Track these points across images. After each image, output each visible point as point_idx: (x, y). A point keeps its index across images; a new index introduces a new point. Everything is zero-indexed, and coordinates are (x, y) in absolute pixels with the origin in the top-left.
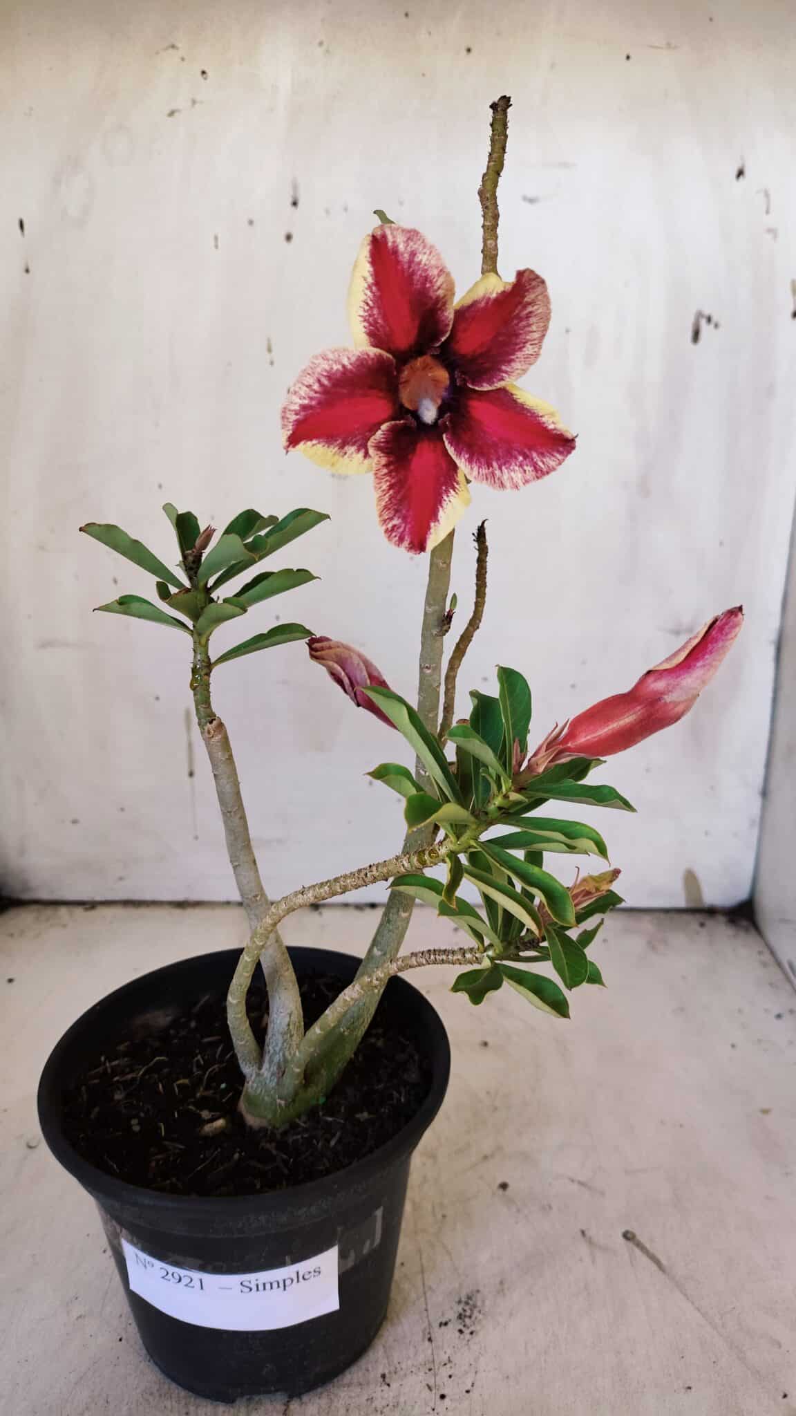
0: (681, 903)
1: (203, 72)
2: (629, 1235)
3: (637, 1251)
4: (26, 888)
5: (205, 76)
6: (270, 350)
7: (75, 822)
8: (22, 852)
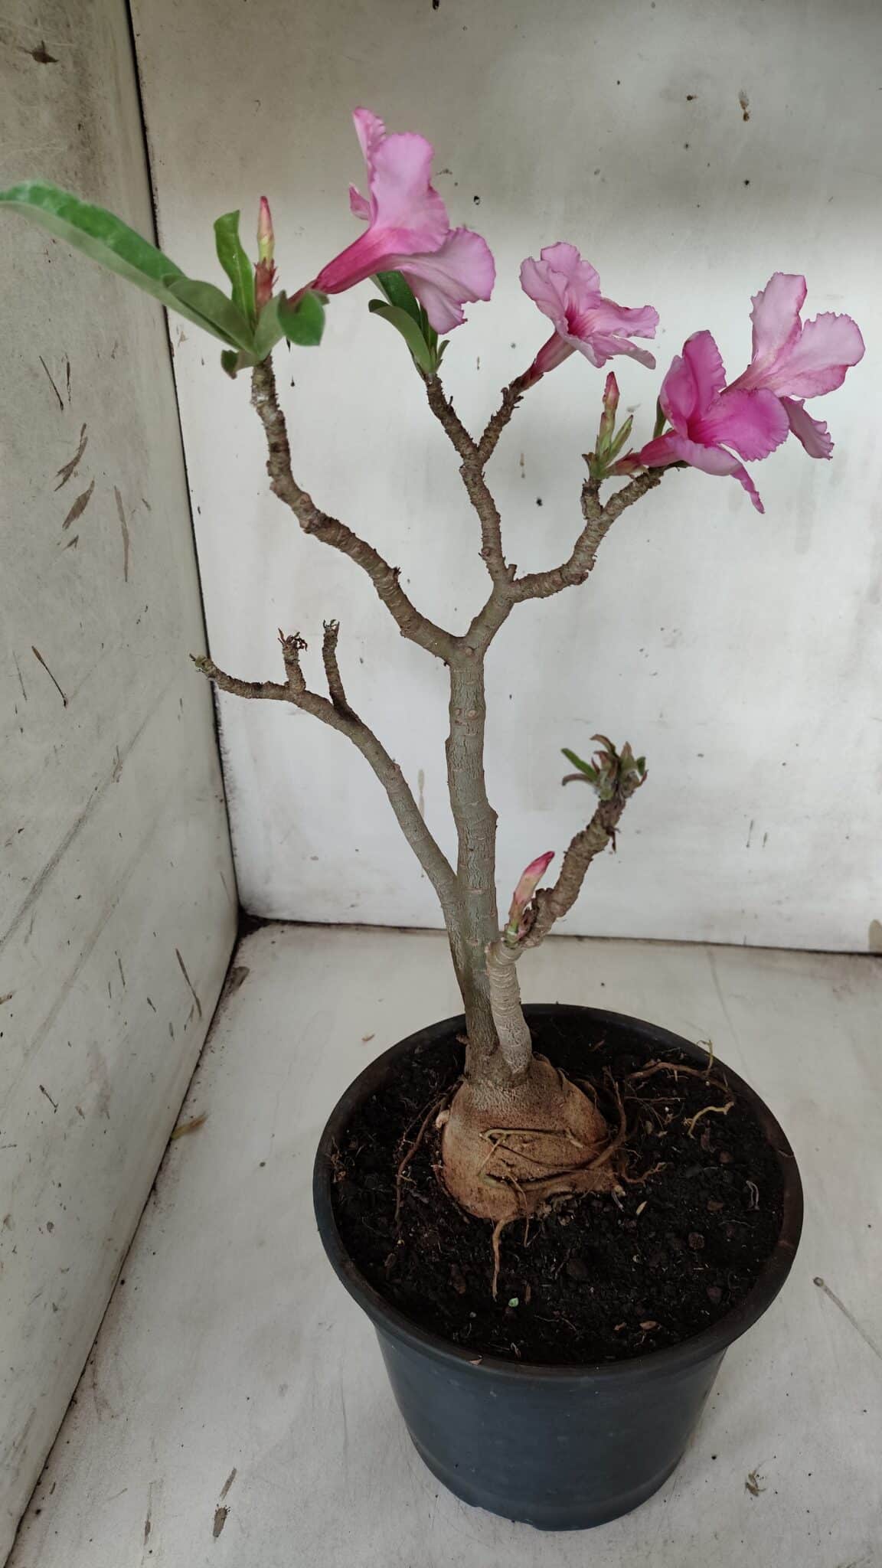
0: (865, 948)
1: (476, 198)
2: (819, 1282)
3: (826, 1297)
4: (270, 910)
5: (477, 201)
6: (522, 464)
7: (315, 858)
8: (266, 882)
